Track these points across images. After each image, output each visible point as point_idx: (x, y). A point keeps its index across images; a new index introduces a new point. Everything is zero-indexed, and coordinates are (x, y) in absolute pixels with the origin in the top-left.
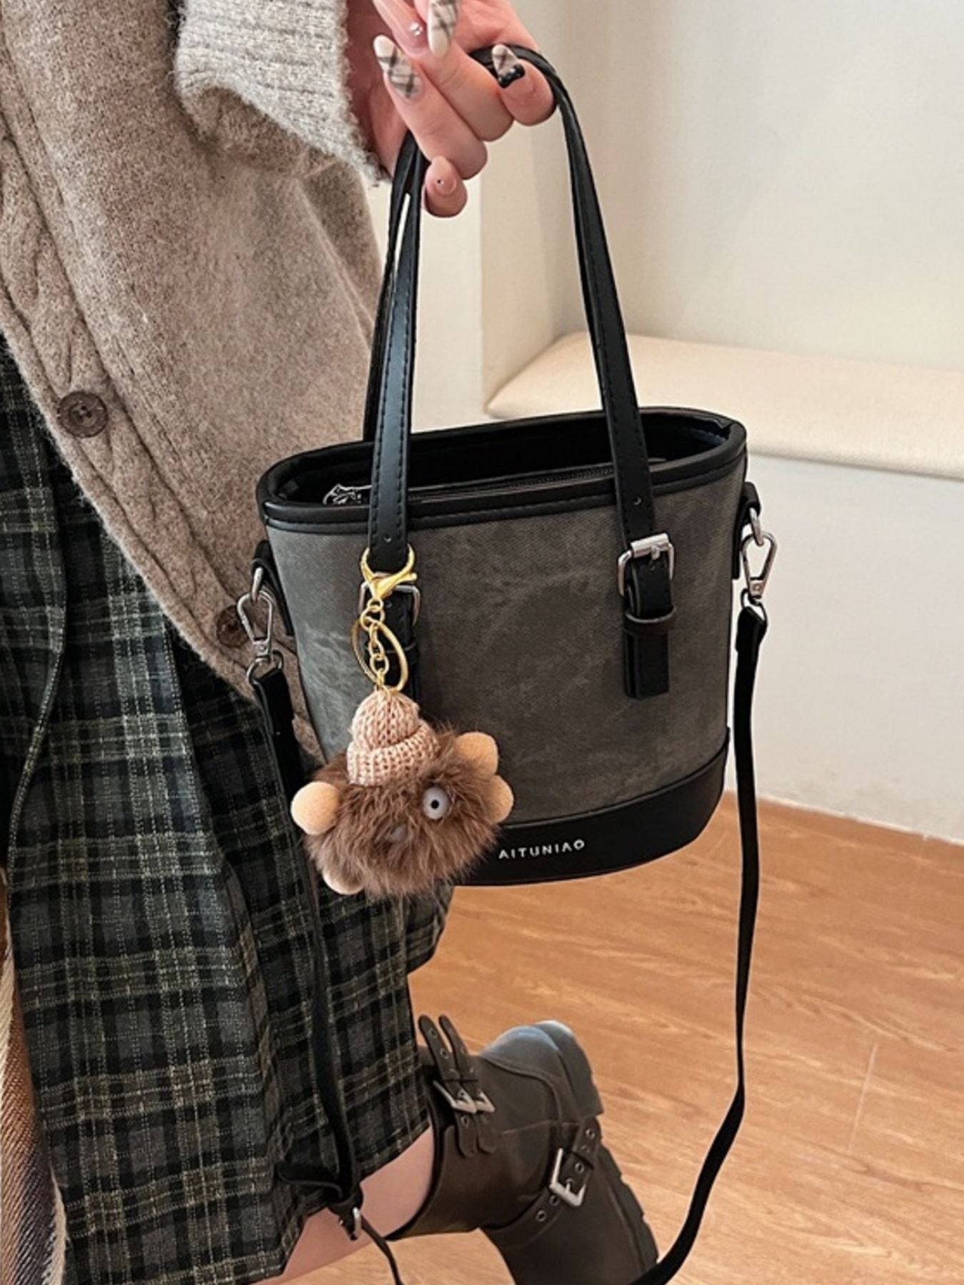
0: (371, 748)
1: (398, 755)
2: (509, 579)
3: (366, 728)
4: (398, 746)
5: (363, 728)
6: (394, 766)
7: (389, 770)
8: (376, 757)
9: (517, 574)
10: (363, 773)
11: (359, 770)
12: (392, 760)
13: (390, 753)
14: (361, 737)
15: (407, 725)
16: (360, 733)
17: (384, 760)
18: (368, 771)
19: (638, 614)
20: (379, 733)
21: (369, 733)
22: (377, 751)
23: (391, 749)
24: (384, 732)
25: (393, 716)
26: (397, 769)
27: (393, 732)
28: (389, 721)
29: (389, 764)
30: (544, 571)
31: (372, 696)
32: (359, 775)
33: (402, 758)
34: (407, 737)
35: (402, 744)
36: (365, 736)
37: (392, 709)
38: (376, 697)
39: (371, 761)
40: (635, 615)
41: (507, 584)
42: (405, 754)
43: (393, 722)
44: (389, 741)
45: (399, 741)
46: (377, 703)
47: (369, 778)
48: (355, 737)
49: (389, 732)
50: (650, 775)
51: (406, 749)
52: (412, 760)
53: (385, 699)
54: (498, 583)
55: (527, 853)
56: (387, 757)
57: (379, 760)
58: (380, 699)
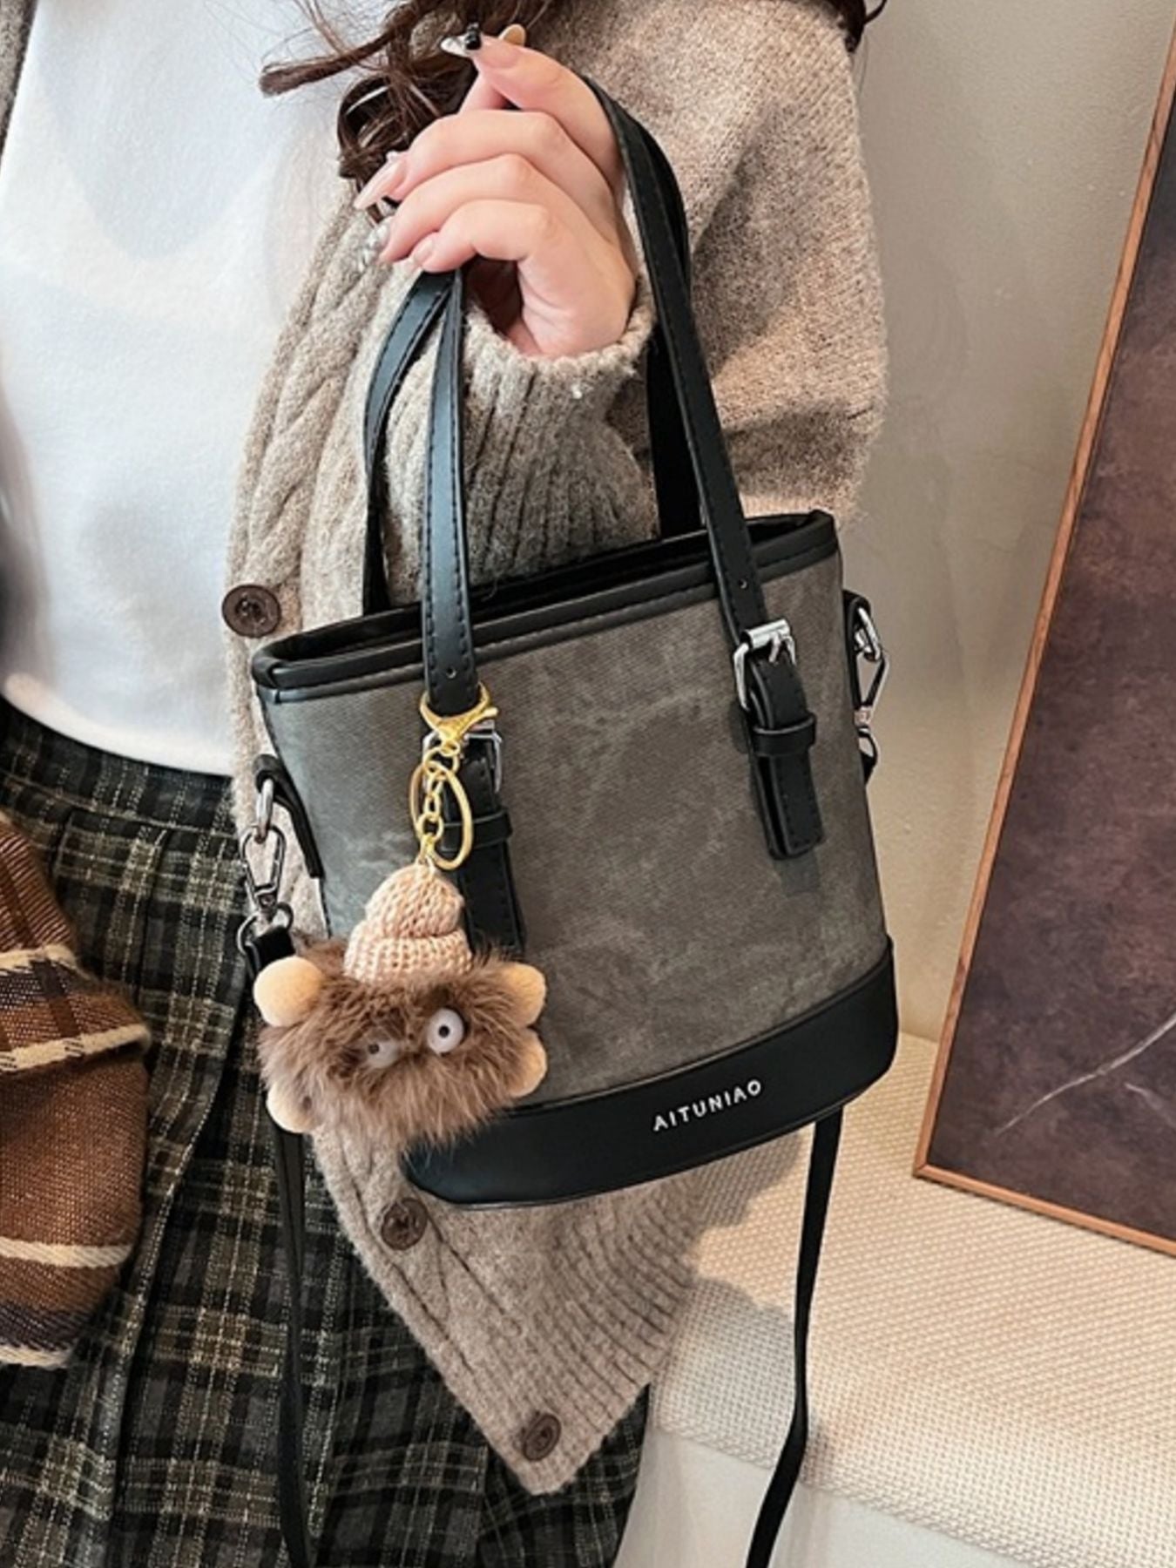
0: (386, 936)
1: (416, 953)
2: (604, 714)
3: (389, 909)
4: (420, 942)
5: (384, 909)
6: (405, 966)
7: (398, 969)
8: (385, 948)
9: (613, 706)
10: (363, 964)
11: (357, 959)
12: (406, 957)
13: (405, 947)
14: (379, 919)
15: (441, 919)
16: (378, 913)
17: (395, 955)
18: (370, 963)
19: (771, 724)
20: (404, 919)
21: (391, 915)
22: (390, 942)
23: (408, 942)
24: (410, 920)
25: (428, 902)
26: (409, 971)
27: (421, 922)
28: (420, 907)
29: (400, 960)
30: (646, 697)
31: (409, 868)
32: (356, 966)
33: (420, 957)
34: (435, 935)
35: (424, 941)
36: (384, 919)
37: (430, 892)
38: (414, 871)
39: (376, 951)
40: (766, 728)
41: (602, 721)
42: (426, 955)
43: (425, 910)
44: (411, 934)
45: (424, 936)
46: (412, 879)
47: (368, 972)
48: (369, 916)
49: (415, 921)
50: (820, 974)
51: (428, 948)
52: (432, 966)
53: (425, 877)
54: (590, 721)
55: (690, 1113)
56: (400, 950)
57: (388, 953)
58: (419, 875)
